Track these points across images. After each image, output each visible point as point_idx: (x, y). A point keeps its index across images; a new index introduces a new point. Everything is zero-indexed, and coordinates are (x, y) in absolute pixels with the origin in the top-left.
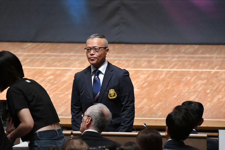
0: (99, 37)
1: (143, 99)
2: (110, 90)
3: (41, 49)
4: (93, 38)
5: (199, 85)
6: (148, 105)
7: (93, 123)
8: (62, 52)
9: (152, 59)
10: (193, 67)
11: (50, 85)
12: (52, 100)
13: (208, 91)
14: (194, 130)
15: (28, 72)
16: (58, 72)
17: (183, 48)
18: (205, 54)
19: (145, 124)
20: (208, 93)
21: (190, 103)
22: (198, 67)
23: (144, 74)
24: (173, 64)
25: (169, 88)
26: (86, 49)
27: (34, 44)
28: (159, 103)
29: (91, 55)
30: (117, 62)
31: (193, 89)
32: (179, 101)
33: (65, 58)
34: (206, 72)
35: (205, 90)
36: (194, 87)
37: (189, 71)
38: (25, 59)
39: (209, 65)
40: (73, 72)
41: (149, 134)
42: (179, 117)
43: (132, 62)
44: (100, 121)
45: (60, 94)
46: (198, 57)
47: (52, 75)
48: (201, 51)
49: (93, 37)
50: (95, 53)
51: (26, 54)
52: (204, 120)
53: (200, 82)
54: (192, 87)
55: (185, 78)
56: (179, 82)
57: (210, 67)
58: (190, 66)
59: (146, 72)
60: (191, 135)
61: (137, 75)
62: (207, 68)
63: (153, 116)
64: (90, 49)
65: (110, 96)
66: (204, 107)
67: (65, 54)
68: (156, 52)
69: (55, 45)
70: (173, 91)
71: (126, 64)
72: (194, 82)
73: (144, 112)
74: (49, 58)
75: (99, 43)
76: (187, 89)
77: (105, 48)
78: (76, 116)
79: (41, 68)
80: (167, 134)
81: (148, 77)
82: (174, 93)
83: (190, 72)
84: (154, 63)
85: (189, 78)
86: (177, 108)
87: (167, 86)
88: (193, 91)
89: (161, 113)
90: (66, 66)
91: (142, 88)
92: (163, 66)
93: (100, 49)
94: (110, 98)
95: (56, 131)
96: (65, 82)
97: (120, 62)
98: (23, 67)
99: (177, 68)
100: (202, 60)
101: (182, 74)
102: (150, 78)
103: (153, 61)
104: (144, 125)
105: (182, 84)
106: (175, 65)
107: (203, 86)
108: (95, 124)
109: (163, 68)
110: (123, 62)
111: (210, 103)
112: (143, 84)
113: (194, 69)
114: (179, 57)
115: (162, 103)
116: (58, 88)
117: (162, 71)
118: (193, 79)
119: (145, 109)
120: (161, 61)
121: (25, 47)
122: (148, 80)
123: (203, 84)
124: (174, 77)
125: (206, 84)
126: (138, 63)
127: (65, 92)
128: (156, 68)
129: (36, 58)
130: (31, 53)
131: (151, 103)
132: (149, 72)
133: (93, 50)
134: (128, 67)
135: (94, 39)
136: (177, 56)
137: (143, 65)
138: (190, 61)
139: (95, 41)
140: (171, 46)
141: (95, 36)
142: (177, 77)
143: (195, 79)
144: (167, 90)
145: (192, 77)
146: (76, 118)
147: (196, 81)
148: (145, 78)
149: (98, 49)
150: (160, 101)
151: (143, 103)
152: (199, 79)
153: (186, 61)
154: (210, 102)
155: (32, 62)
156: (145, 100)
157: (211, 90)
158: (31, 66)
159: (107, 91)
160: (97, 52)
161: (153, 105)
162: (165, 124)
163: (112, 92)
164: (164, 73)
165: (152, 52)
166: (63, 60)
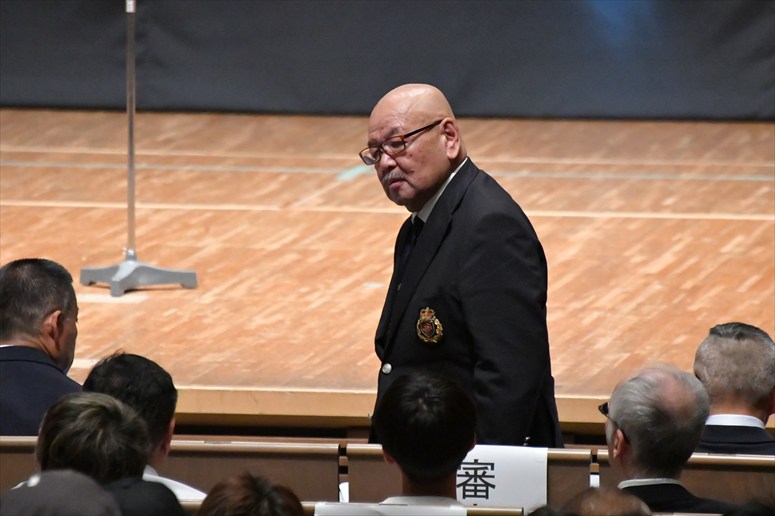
3: (478, 141)
8: (558, 153)
40: (598, 229)
67: (567, 161)
69: (532, 128)
96: (567, 265)
127: (569, 302)
166: (561, 182)
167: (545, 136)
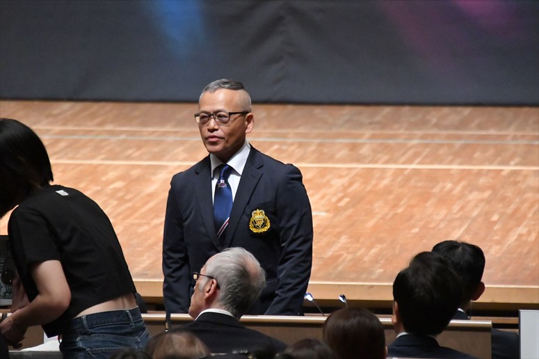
0: (228, 88)
1: (338, 235)
2: (255, 212)
3: (93, 116)
4: (215, 90)
5: (472, 204)
6: (350, 250)
7: (221, 294)
8: (145, 124)
9: (360, 141)
10: (459, 160)
11: (116, 202)
12: (121, 240)
13: (495, 218)
14: (459, 309)
15: (63, 171)
16: (135, 173)
17: (435, 114)
18: (486, 128)
19: (343, 297)
20: (495, 223)
21: (451, 246)
22: (470, 160)
23: (341, 177)
24: (410, 153)
25: (400, 210)
26: (198, 116)
27: (79, 106)
28: (377, 245)
29: (209, 130)
30: (276, 147)
31: (459, 211)
32: (424, 241)
33: (152, 138)
34: (489, 171)
35: (487, 215)
36: (462, 208)
37: (449, 170)
38: (57, 142)
39: (497, 155)
41: (354, 321)
42: (425, 278)
43: (312, 148)
44: (240, 288)
45: (140, 225)
46: (471, 137)
47: (121, 178)
48: (477, 121)
49: (217, 87)
50: (219, 125)
51: (57, 128)
52: (486, 286)
53: (474, 196)
54: (456, 208)
55: (440, 185)
56: (425, 196)
57: (499, 159)
58: (450, 158)
59: (346, 173)
60: (453, 322)
61: (324, 180)
62: (491, 163)
63: (364, 276)
64: (206, 117)
65: (255, 227)
66: (485, 255)
67: (150, 129)
68: (370, 123)
69: (127, 108)
70: (411, 217)
71: (299, 152)
72: (462, 196)
73: (340, 268)
74: (114, 139)
75: (228, 103)
76: (444, 212)
77: (244, 113)
78: (173, 277)
79: (95, 162)
80: (395, 321)
81: (350, 184)
82: (412, 222)
83: (452, 172)
84: (365, 151)
85: (449, 186)
86: (421, 258)
87: (395, 206)
88: (458, 216)
89: (381, 270)
90: (154, 158)
91: (335, 210)
92: (386, 158)
93: (232, 115)
94: (255, 231)
95: (127, 313)
96: (151, 195)
97: (284, 147)
98: (52, 161)
99: (420, 163)
100: (481, 142)
101: (433, 177)
102: (356, 186)
103: (363, 144)
104: (341, 299)
105: (432, 201)
106: (416, 155)
107: (482, 204)
108: (226, 296)
109: (387, 162)
110: (292, 148)
111: (498, 247)
112: (340, 200)
113: (461, 164)
114: (423, 137)
115: (385, 245)
116: (134, 210)
117: (385, 169)
118: (459, 188)
119: (343, 261)
120: (381, 144)
121: (56, 112)
122: (350, 190)
123: (481, 201)
124: (412, 183)
125: (488, 201)
126: (325, 150)
127: (152, 219)
128: (370, 162)
129: (84, 138)
130: (70, 128)
131: (358, 245)
132: (354, 172)
133: (215, 119)
134: (301, 159)
135: (217, 92)
136: (419, 133)
137: (338, 156)
138: (450, 146)
139: (219, 98)
140: (406, 109)
141: (218, 84)
142: (420, 184)
143: (464, 188)
144: (396, 214)
145: (456, 183)
146: (174, 282)
147: (466, 192)
148: (343, 186)
149: (225, 117)
150: (380, 241)
151: (339, 245)
152: (472, 187)
153: (441, 145)
154: (498, 243)
155: (73, 147)
156: (344, 239)
157: (502, 215)
158: (70, 158)
159: (247, 215)
160: (225, 123)
161: (362, 251)
162: (389, 296)
163: (259, 216)
164: (389, 174)
165: (361, 125)
166: (147, 142)
167: (136, 113)
